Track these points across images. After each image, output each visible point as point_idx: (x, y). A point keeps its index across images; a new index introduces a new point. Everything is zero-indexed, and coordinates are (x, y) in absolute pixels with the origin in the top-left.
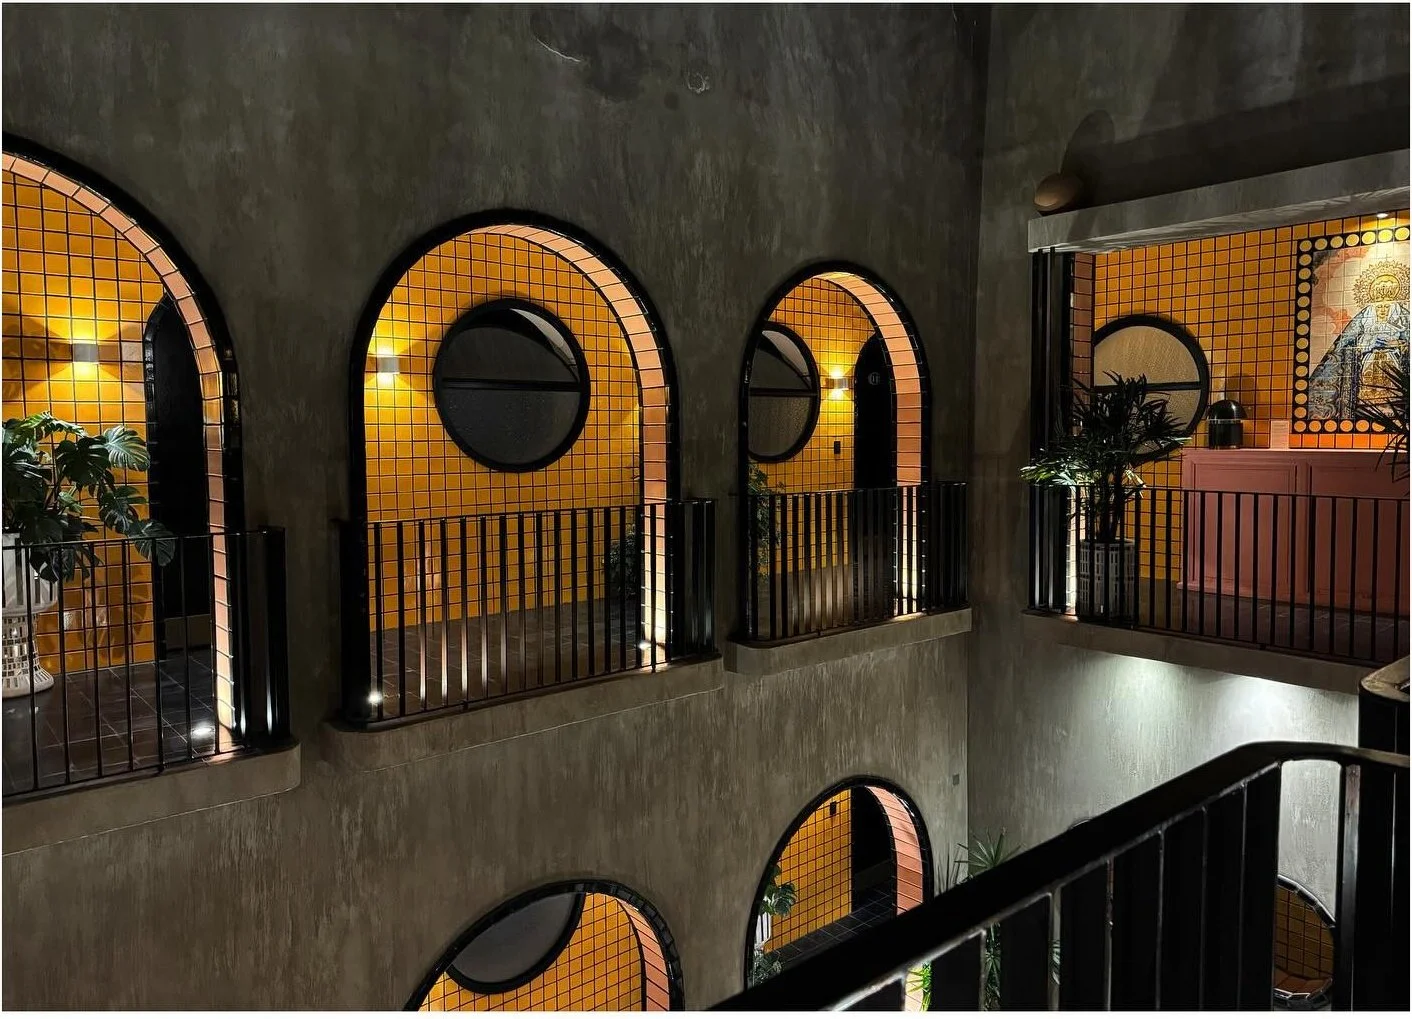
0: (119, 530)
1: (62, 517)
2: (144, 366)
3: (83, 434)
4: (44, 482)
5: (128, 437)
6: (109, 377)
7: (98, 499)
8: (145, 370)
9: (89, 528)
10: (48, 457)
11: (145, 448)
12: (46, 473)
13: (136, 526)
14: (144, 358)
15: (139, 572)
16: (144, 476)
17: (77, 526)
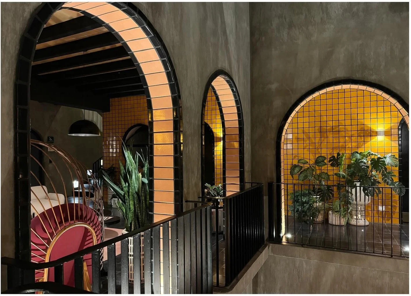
0: (387, 184)
1: (372, 179)
2: (398, 136)
3: (379, 156)
4: (367, 169)
5: (392, 157)
6: (387, 140)
7: (382, 175)
8: (398, 137)
9: (379, 183)
10: (370, 162)
11: (398, 160)
12: (368, 167)
13: (393, 183)
14: (398, 133)
15: (395, 197)
16: (397, 168)
17: (375, 182)
